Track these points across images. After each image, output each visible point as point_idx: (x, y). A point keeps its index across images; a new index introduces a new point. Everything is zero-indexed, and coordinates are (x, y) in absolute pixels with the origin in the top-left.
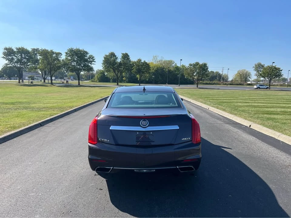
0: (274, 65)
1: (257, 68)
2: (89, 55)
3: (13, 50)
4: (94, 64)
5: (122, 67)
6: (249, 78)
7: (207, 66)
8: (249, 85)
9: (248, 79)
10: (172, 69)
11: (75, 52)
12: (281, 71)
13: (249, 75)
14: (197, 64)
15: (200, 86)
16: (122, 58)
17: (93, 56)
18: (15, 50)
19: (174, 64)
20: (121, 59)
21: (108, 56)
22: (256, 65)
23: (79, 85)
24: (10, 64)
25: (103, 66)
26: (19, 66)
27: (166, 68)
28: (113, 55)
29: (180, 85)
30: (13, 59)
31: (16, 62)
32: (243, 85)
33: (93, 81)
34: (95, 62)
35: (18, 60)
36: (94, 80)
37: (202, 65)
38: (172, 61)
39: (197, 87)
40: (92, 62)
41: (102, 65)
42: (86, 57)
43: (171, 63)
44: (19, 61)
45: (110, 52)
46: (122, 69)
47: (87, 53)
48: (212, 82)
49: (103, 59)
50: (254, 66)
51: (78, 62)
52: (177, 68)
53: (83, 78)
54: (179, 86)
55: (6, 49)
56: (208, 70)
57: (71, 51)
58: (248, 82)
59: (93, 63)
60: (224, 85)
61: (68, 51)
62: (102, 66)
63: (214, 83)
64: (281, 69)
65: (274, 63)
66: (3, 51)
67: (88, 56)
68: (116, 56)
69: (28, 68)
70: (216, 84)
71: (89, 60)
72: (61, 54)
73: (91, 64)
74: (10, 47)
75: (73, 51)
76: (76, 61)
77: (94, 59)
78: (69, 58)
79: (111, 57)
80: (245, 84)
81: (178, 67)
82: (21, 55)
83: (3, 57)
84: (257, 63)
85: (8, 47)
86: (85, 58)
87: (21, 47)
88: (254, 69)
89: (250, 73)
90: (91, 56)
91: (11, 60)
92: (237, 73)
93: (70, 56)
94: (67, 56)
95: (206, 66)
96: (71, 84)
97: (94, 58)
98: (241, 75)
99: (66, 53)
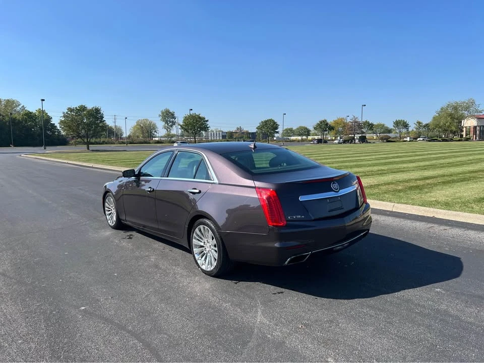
0: (192, 112)
1: (165, 116)
6: (155, 131)
7: (102, 112)
8: (158, 142)
9: (154, 134)
10: (19, 117)
12: (207, 121)
13: (153, 128)
14: (83, 108)
15: (92, 147)
19: (20, 107)
22: (163, 113)
27: (4, 114)
29: (47, 148)
32: (150, 143)
37: (92, 110)
38: (13, 101)
39: (88, 149)
43: (13, 104)
48: (99, 139)
50: (161, 114)
52: (29, 115)
54: (45, 149)
56: (103, 119)
58: (154, 139)
60: (120, 144)
63: (103, 142)
64: (206, 119)
65: (191, 110)
70: (106, 143)
80: (151, 142)
81: (31, 113)
84: (163, 109)
88: (161, 118)
89: (154, 125)
92: (136, 124)
95: (100, 113)
98: (142, 127)
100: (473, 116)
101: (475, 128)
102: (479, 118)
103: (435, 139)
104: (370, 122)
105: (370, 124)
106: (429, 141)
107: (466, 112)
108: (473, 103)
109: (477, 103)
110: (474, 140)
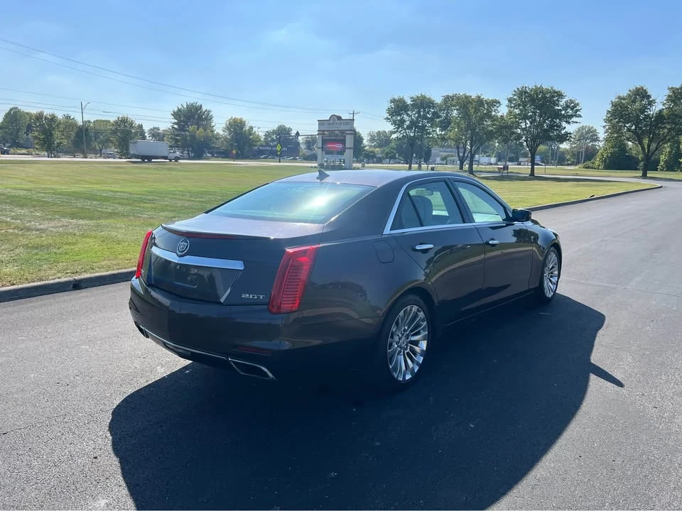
2: (565, 100)
3: (404, 102)
4: (576, 122)
5: (665, 127)
11: (530, 95)
16: (667, 100)
17: (577, 102)
18: (409, 102)
20: (664, 104)
21: (624, 99)
23: (532, 176)
24: (397, 131)
25: (607, 127)
26: (412, 135)
28: (641, 94)
30: (403, 121)
31: (408, 127)
33: (587, 168)
34: (580, 116)
35: (412, 122)
36: (591, 165)
40: (572, 116)
41: (605, 124)
42: (558, 105)
44: (413, 124)
45: (633, 88)
46: (666, 131)
47: (560, 95)
49: (609, 108)
51: (535, 120)
53: (568, 160)
55: (393, 101)
57: (522, 93)
59: (574, 119)
61: (515, 95)
62: (604, 127)
66: (388, 105)
67: (563, 102)
68: (649, 97)
69: (429, 137)
71: (563, 112)
72: (499, 103)
73: (569, 123)
74: (401, 96)
75: (526, 92)
76: (531, 117)
77: (577, 110)
78: (517, 111)
79: (634, 102)
82: (419, 112)
83: (387, 119)
85: (397, 98)
86: (556, 108)
87: (420, 95)
90: (572, 102)
91: (400, 124)
93: (519, 105)
94: (511, 107)
96: (518, 173)
97: (578, 108)
99: (510, 101)
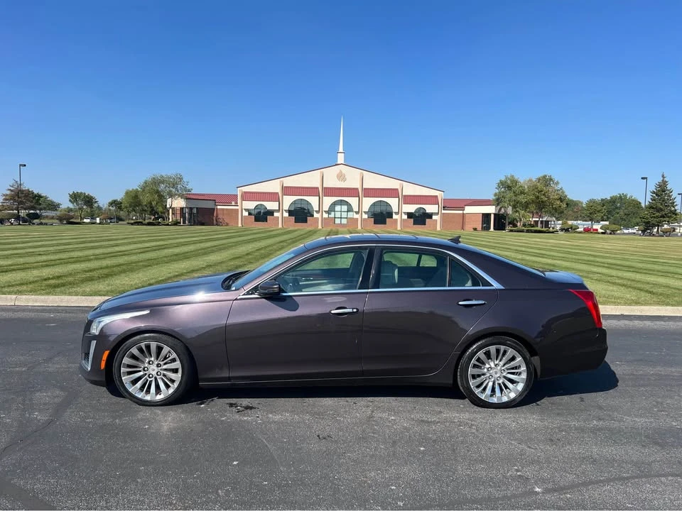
100: (182, 196)
101: (182, 209)
102: (187, 199)
103: (140, 222)
104: (35, 192)
105: (36, 196)
106: (132, 224)
107: (174, 190)
108: (181, 179)
109: (185, 180)
110: (182, 224)
